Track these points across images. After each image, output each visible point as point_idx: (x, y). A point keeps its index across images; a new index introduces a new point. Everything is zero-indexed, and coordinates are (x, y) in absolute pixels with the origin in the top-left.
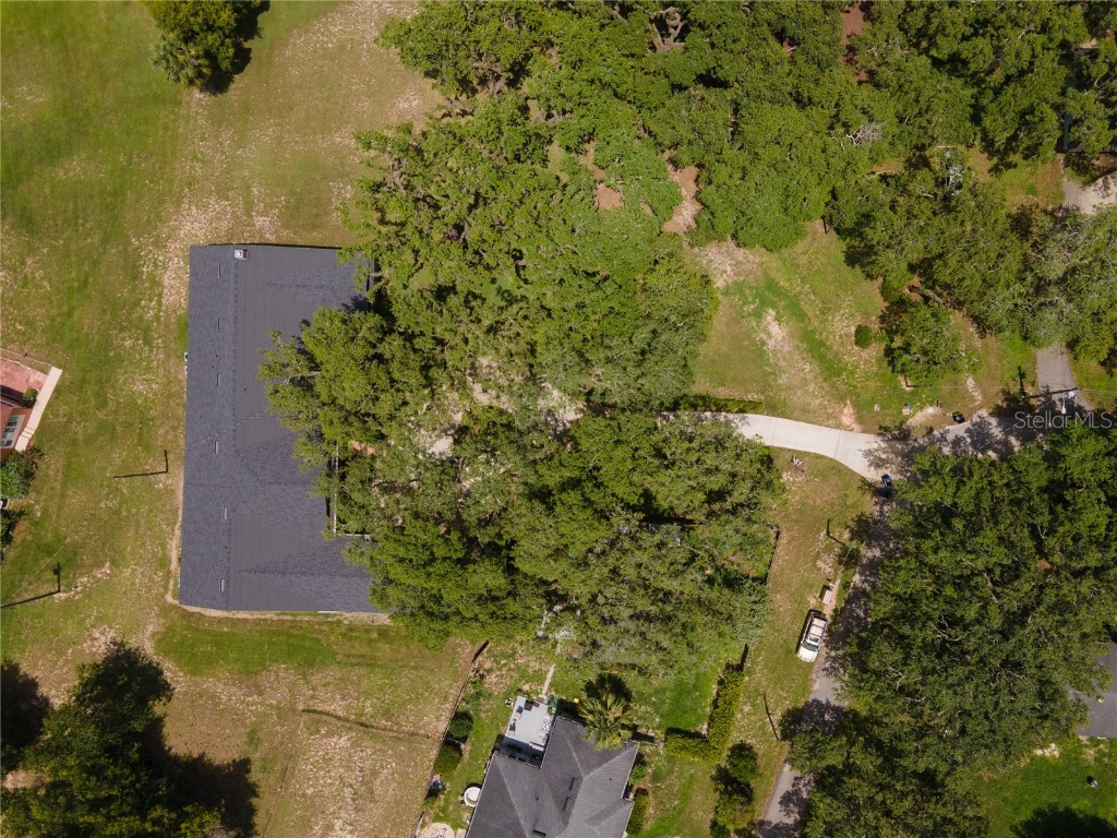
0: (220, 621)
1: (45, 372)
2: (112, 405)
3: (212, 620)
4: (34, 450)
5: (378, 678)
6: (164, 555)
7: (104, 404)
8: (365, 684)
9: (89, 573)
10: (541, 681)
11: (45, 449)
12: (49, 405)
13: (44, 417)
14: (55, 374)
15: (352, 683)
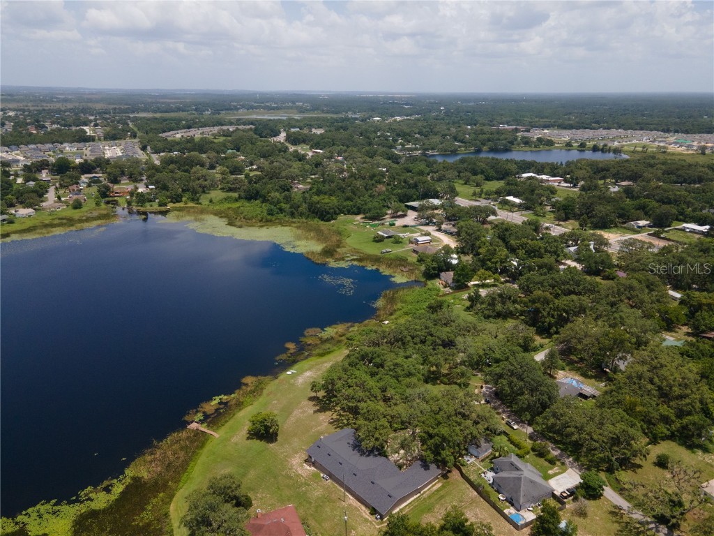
6: (365, 519)
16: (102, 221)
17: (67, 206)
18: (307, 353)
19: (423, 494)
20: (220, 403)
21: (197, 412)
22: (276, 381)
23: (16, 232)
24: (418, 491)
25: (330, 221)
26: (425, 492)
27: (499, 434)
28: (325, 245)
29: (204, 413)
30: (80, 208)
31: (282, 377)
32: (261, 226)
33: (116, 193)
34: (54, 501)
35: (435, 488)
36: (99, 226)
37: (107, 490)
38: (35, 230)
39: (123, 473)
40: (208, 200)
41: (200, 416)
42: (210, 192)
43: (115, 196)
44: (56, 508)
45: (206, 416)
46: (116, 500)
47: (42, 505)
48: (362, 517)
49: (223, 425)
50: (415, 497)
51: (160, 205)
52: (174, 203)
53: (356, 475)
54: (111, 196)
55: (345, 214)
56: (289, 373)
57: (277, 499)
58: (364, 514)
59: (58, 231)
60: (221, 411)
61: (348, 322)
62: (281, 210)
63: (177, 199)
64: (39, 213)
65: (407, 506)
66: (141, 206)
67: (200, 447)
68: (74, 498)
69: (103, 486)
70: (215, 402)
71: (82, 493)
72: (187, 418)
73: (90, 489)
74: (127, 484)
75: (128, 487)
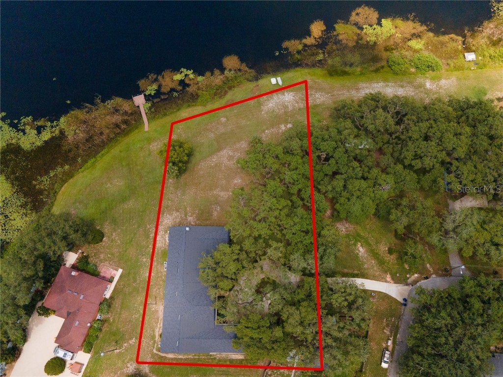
1: (117, 270)
3: (170, 359)
6: (154, 334)
7: (136, 281)
9: (127, 342)
11: (115, 297)
12: (118, 282)
13: (116, 286)
14: (120, 271)
20: (181, 82)
21: (155, 80)
22: (253, 84)
29: (160, 86)
31: (263, 81)
34: (4, 114)
35: (234, 357)
37: (39, 130)
39: (58, 120)
41: (151, 89)
45: (158, 93)
46: (38, 147)
48: (154, 331)
56: (274, 81)
57: (120, 253)
60: (175, 94)
67: (125, 133)
68: (16, 121)
69: (40, 123)
70: (178, 77)
71: (24, 120)
72: (142, 83)
73: (30, 118)
74: (54, 135)
75: (53, 139)
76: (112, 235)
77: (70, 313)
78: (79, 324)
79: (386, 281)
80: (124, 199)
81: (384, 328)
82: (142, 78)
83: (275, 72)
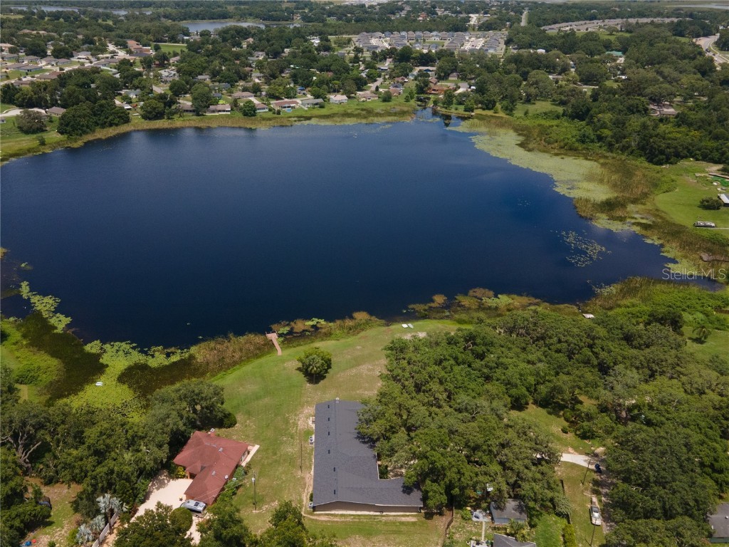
0: (326, 521)
1: (254, 446)
2: (279, 455)
3: (322, 521)
4: (249, 466)
5: (403, 538)
6: (300, 499)
7: (275, 454)
8: (397, 540)
9: (269, 503)
10: (480, 535)
11: (252, 466)
12: (254, 455)
13: (252, 457)
14: (257, 447)
15: (391, 540)
16: (396, 118)
17: (379, 97)
18: (447, 314)
19: (384, 516)
20: (313, 326)
21: (288, 325)
22: (384, 328)
23: (316, 117)
24: (381, 509)
25: (662, 164)
26: (387, 516)
27: (559, 514)
28: (616, 195)
29: (292, 329)
30: (389, 101)
31: (394, 327)
32: (557, 155)
33: (434, 90)
34: (134, 345)
35: (403, 519)
36: (388, 123)
37: (168, 355)
38: (333, 117)
39: (189, 348)
40: (523, 112)
41: (285, 330)
42: (537, 102)
43: (430, 94)
44: (131, 350)
45: (291, 332)
46: (166, 366)
47: (126, 344)
48: (300, 496)
49: (295, 347)
50: (372, 513)
51: (466, 110)
52: (484, 109)
53: (329, 453)
54: (427, 93)
55: (697, 160)
56: (405, 326)
57: (256, 434)
58: (305, 494)
59: (350, 122)
60: (307, 333)
61: (536, 297)
62: (600, 138)
63: (489, 105)
64: (350, 101)
65: (352, 515)
66: (446, 108)
67: (257, 356)
68: (146, 349)
69: (169, 351)
70: (310, 323)
71: (153, 348)
72: (274, 327)
73: (160, 348)
74: (183, 358)
75: (182, 361)
76: (246, 422)
77: (205, 467)
78: (216, 474)
79: (569, 453)
80: (258, 398)
81: (583, 491)
82: (275, 323)
83: (406, 321)
